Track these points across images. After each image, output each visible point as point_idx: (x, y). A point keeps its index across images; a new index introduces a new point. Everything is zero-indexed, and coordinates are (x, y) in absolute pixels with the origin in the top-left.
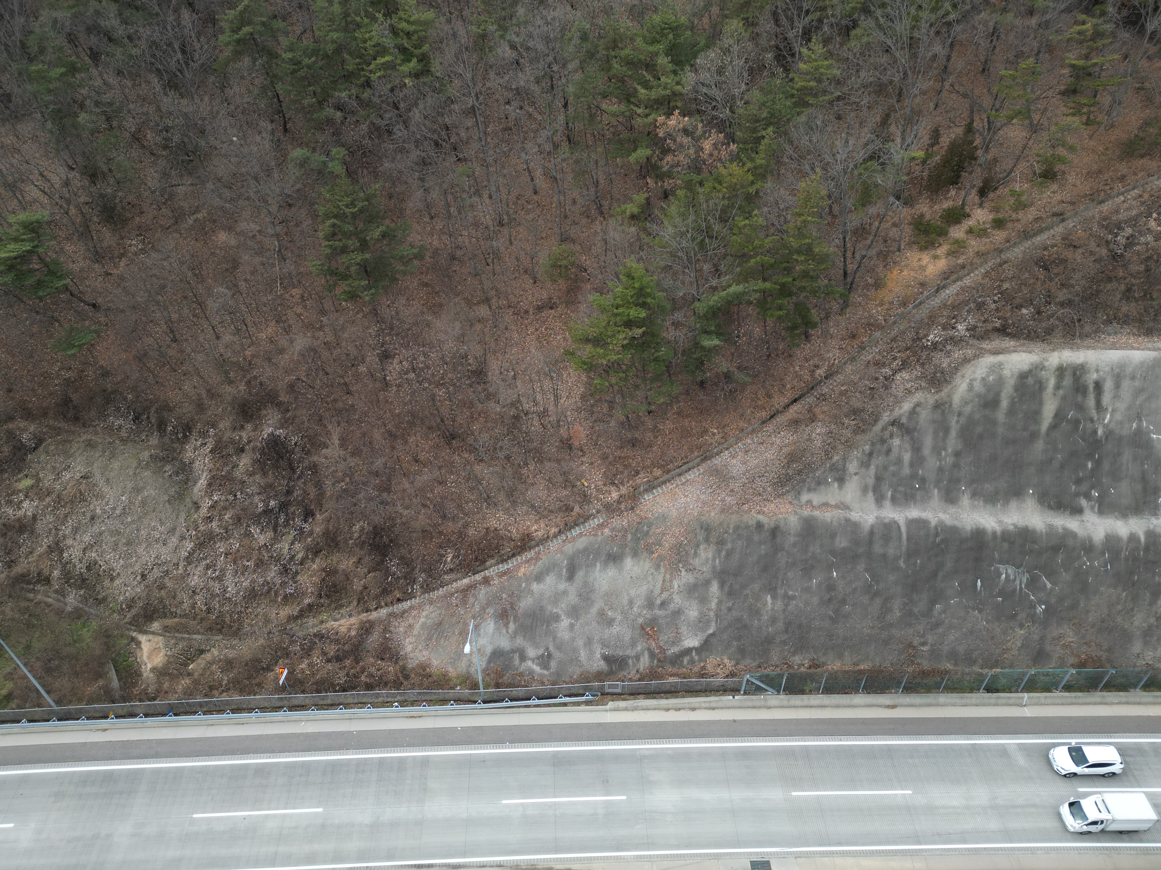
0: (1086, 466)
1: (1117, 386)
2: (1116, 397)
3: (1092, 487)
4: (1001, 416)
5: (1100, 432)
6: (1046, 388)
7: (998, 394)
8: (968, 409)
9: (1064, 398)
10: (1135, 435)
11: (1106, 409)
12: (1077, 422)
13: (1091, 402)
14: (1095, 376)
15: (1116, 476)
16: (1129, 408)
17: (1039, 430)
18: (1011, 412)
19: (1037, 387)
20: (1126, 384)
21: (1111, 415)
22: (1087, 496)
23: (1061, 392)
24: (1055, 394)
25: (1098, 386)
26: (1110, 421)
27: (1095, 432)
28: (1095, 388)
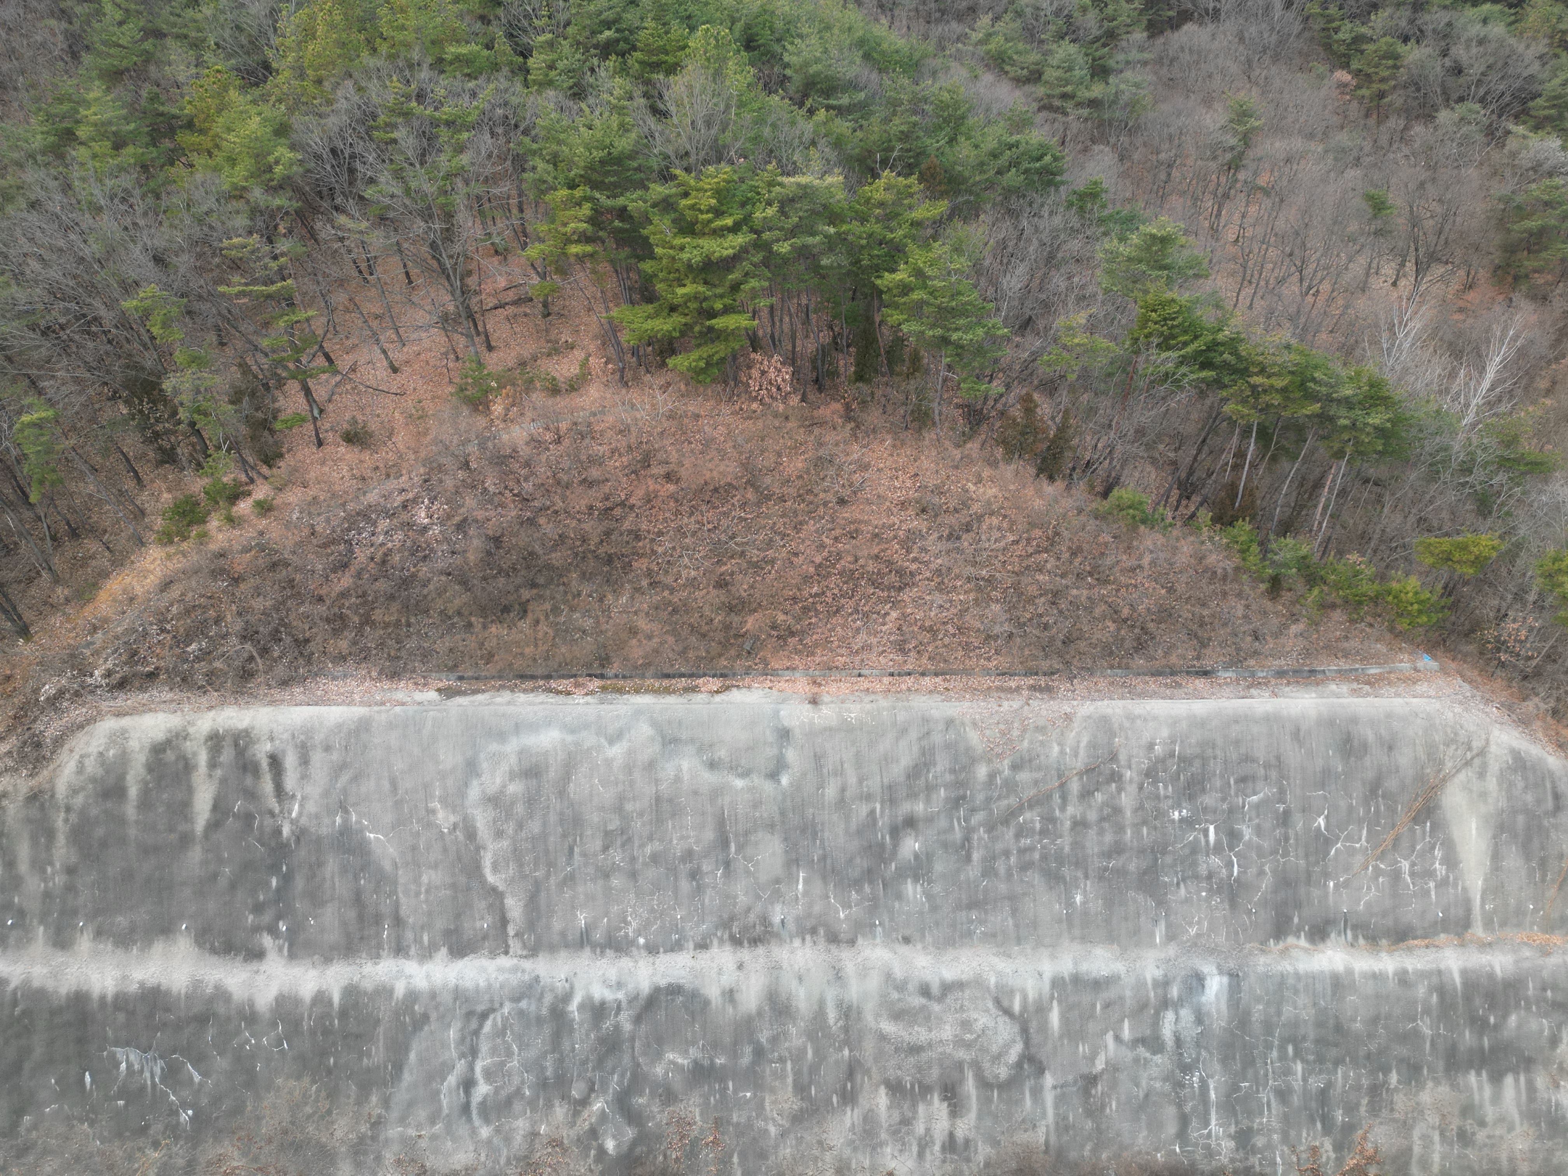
0: (268, 884)
1: (305, 761)
2: (304, 777)
3: (279, 917)
4: (130, 811)
5: (286, 831)
6: (195, 767)
7: (122, 777)
8: (79, 801)
9: (223, 781)
10: (342, 834)
11: (293, 796)
12: (248, 818)
13: (267, 786)
14: (268, 747)
15: (316, 898)
16: (326, 794)
17: (193, 830)
18: (145, 803)
19: (181, 765)
20: (317, 757)
21: (301, 806)
22: (273, 931)
23: (219, 772)
24: (210, 776)
25: (275, 762)
26: (300, 814)
27: (278, 831)
28: (270, 765)
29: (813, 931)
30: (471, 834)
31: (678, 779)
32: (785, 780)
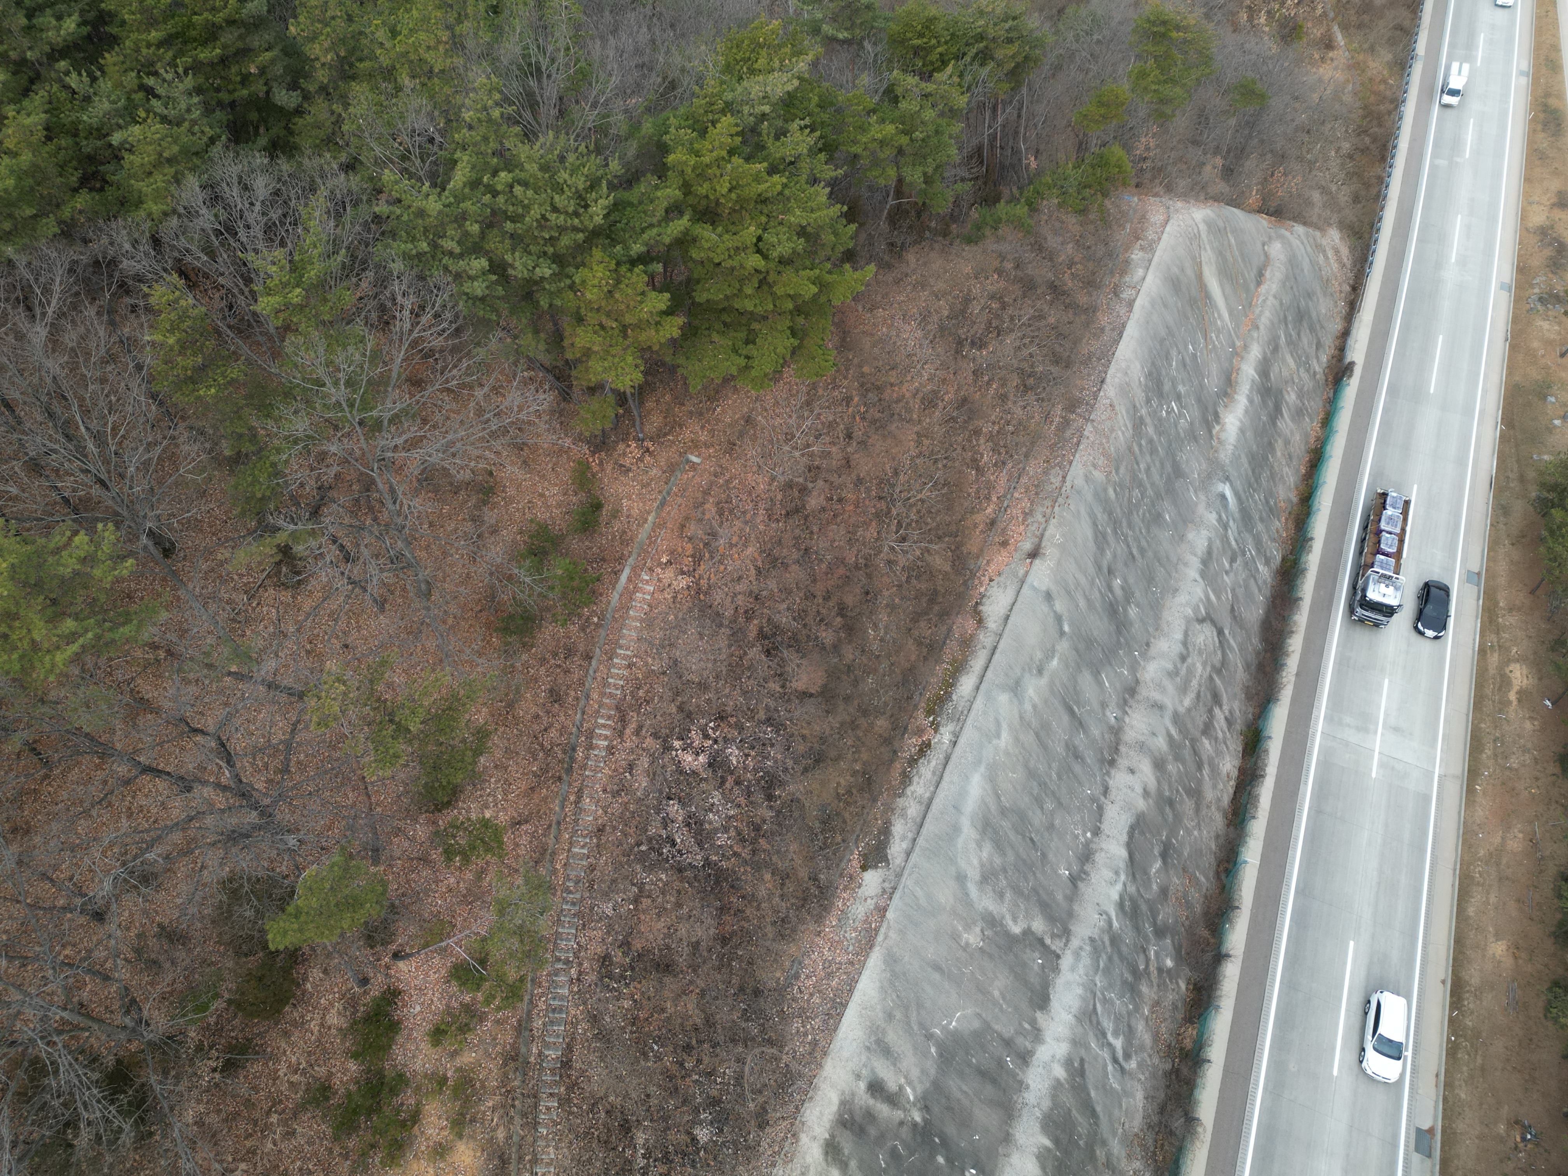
0: (938, 1168)
1: (887, 1051)
2: (896, 1062)
5: (917, 1117)
9: (861, 1162)
10: (941, 1055)
11: (901, 1087)
12: (893, 1153)
13: (884, 1111)
14: (862, 1085)
15: (965, 1123)
16: (915, 1047)
20: (891, 1035)
21: (910, 1083)
23: (853, 1164)
25: (874, 1087)
26: (914, 1089)
27: (915, 1125)
28: (873, 1096)
29: (1125, 702)
30: (992, 922)
31: (1035, 707)
32: (1066, 628)
